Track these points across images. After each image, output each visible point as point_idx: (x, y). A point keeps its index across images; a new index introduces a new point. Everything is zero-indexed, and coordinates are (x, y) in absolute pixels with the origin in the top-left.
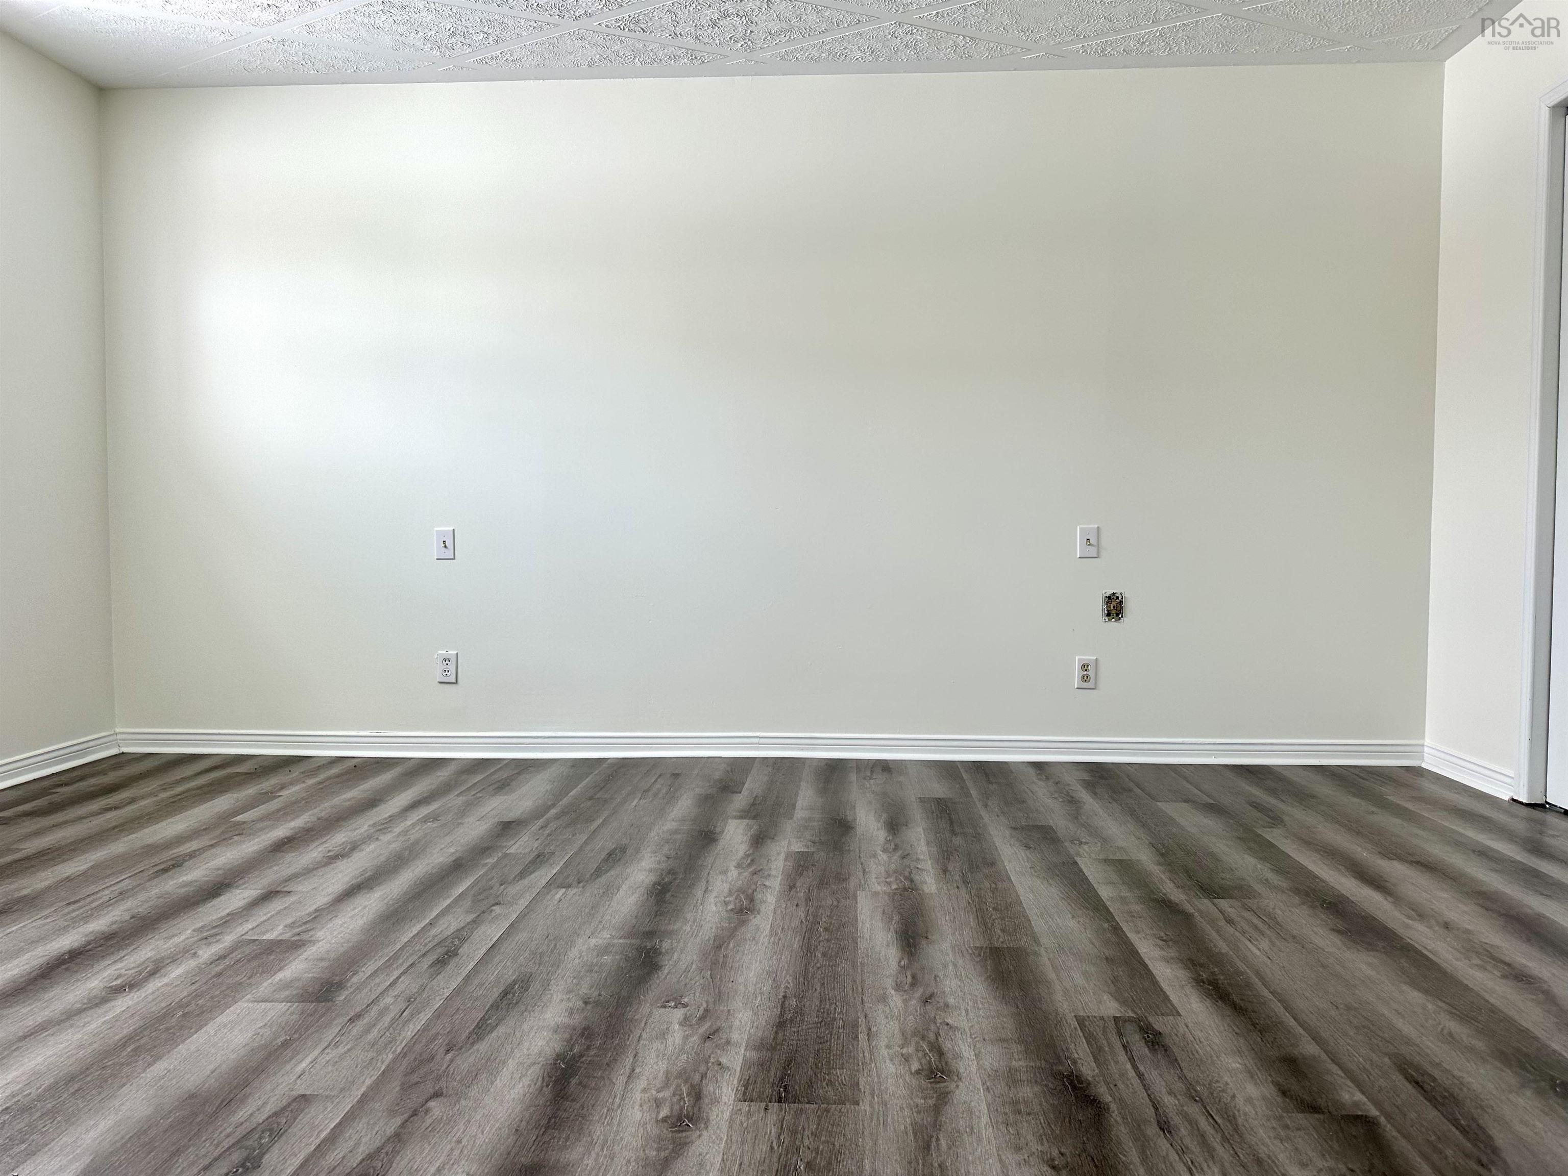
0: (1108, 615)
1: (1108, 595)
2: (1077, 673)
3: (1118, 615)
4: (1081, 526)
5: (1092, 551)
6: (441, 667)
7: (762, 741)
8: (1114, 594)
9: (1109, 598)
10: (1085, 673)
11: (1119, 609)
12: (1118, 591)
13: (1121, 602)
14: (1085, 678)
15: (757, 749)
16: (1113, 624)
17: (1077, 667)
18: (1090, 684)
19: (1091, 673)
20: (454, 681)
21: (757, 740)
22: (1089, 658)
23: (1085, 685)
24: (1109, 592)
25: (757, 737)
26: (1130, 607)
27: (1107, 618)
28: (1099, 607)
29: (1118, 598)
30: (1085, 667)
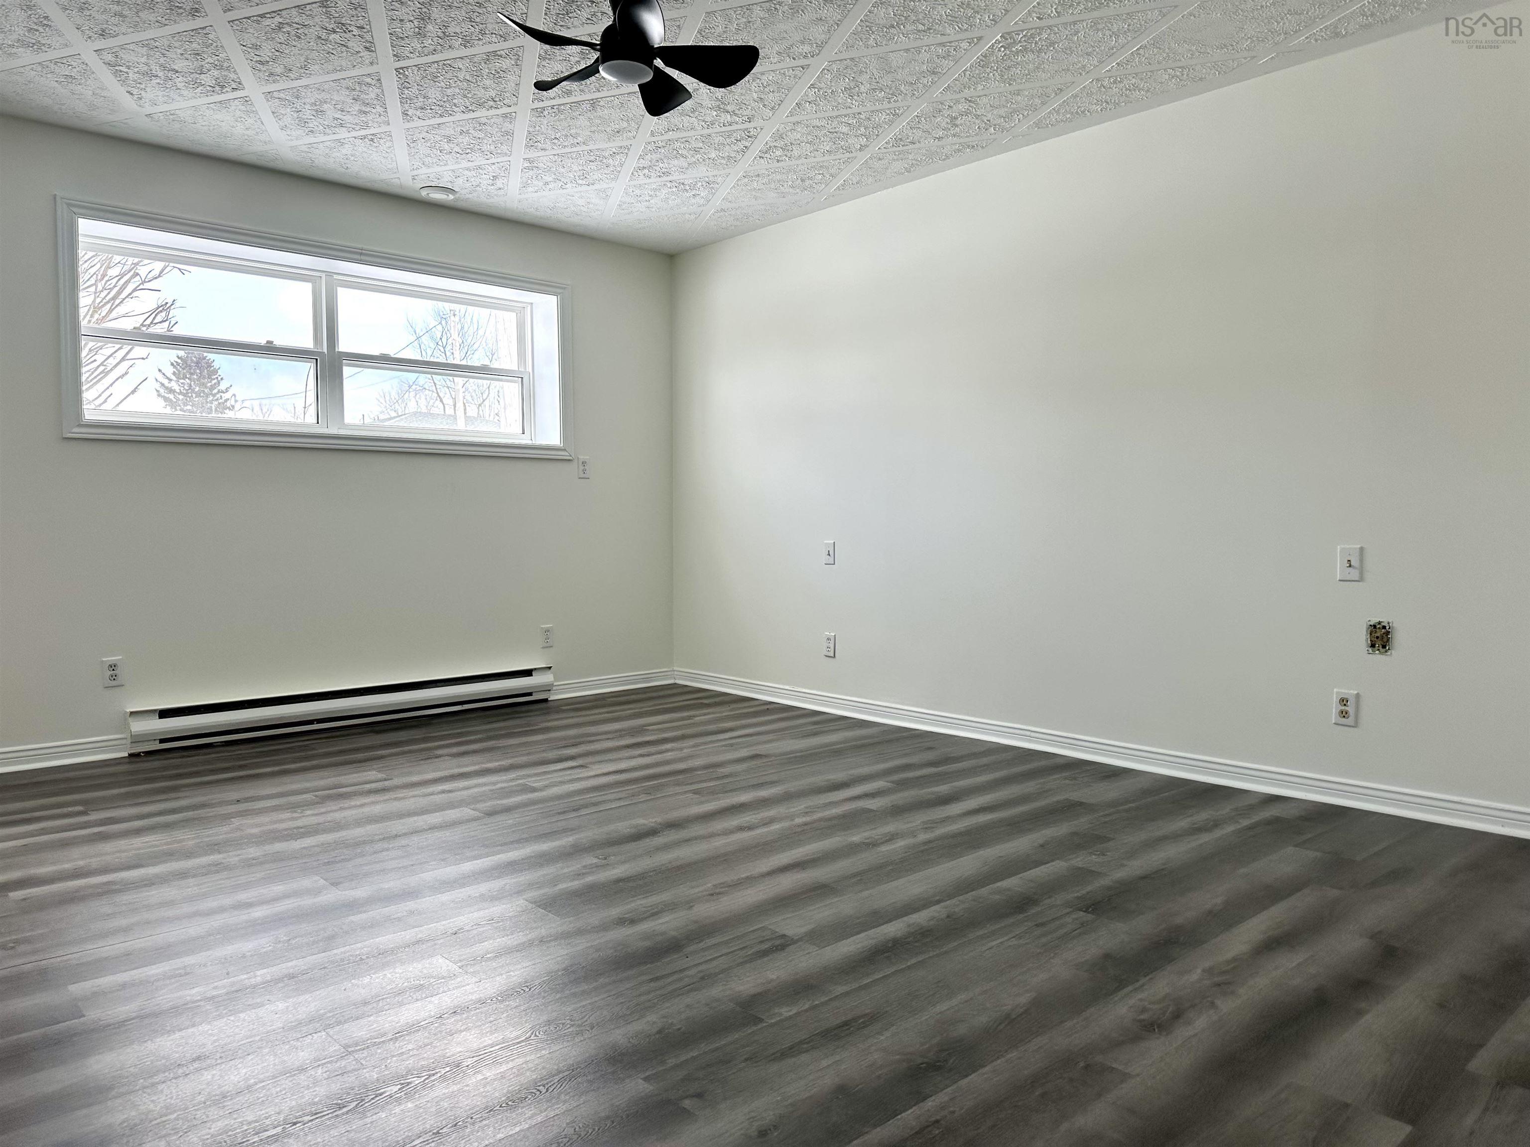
0: (1373, 646)
1: (1372, 623)
2: (1335, 708)
3: (1384, 647)
4: (1343, 546)
5: (1354, 574)
6: (825, 644)
7: (1033, 734)
8: (1379, 623)
9: (1375, 626)
10: (1343, 708)
11: (1385, 640)
12: (1385, 620)
13: (1388, 633)
14: (1344, 714)
15: (1030, 741)
16: (1378, 658)
17: (1335, 700)
18: (1350, 721)
19: (1350, 709)
20: (832, 655)
21: (1028, 733)
22: (1350, 692)
23: (1344, 721)
24: (1374, 621)
25: (1029, 731)
26: (1399, 638)
27: (1370, 650)
28: (1363, 638)
29: (1384, 627)
30: (1344, 701)
